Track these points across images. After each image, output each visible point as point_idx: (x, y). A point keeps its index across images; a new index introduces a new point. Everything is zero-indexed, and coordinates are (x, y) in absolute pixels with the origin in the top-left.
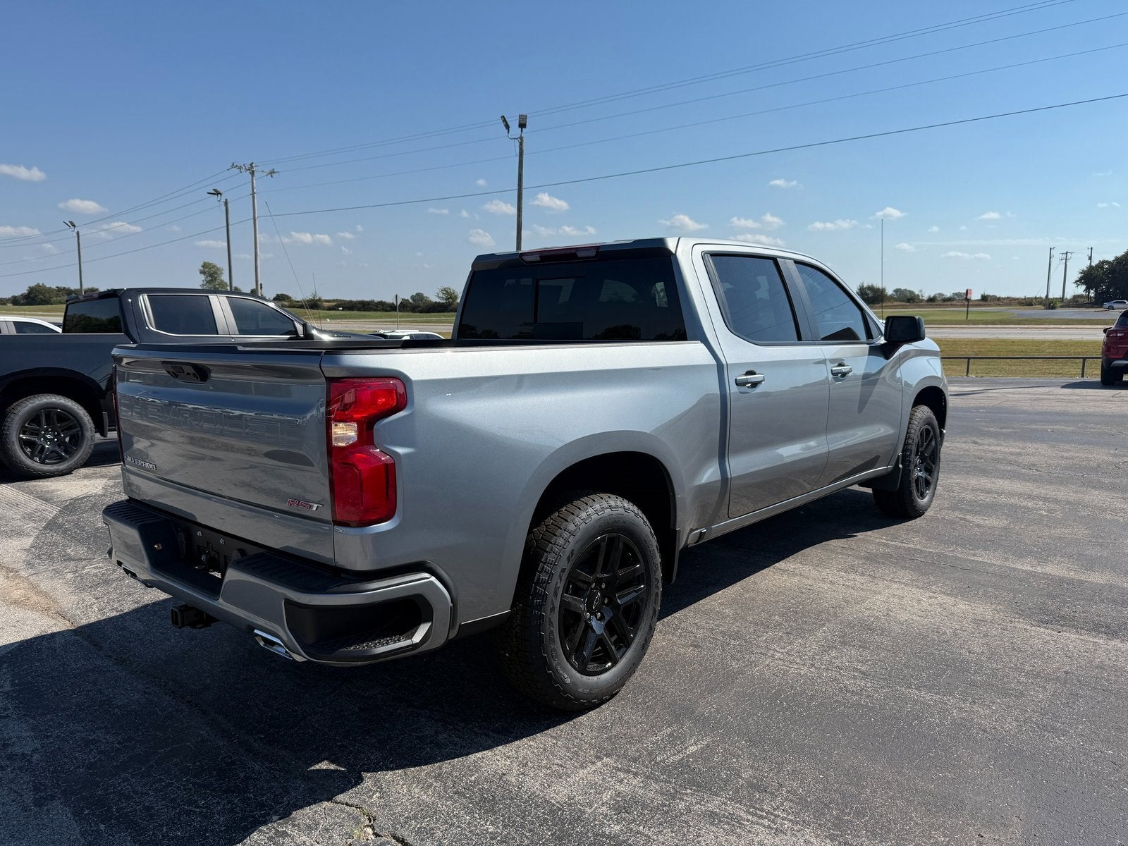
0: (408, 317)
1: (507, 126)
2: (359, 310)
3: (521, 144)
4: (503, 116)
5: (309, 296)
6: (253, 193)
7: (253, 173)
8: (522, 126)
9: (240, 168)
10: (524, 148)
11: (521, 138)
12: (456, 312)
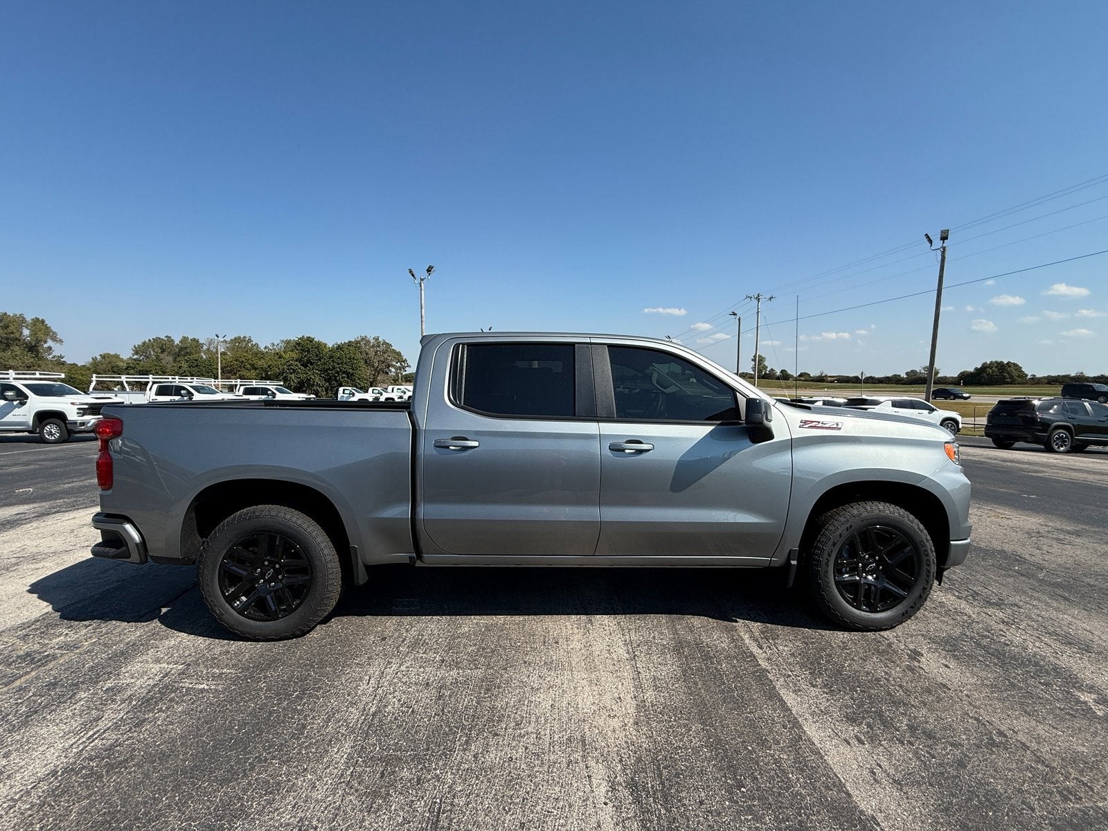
0: (891, 387)
1: (930, 241)
2: (854, 383)
3: (943, 253)
4: (927, 234)
5: (818, 374)
6: (758, 312)
7: (759, 301)
8: (944, 238)
9: (751, 298)
10: (946, 256)
11: (944, 248)
12: (925, 384)
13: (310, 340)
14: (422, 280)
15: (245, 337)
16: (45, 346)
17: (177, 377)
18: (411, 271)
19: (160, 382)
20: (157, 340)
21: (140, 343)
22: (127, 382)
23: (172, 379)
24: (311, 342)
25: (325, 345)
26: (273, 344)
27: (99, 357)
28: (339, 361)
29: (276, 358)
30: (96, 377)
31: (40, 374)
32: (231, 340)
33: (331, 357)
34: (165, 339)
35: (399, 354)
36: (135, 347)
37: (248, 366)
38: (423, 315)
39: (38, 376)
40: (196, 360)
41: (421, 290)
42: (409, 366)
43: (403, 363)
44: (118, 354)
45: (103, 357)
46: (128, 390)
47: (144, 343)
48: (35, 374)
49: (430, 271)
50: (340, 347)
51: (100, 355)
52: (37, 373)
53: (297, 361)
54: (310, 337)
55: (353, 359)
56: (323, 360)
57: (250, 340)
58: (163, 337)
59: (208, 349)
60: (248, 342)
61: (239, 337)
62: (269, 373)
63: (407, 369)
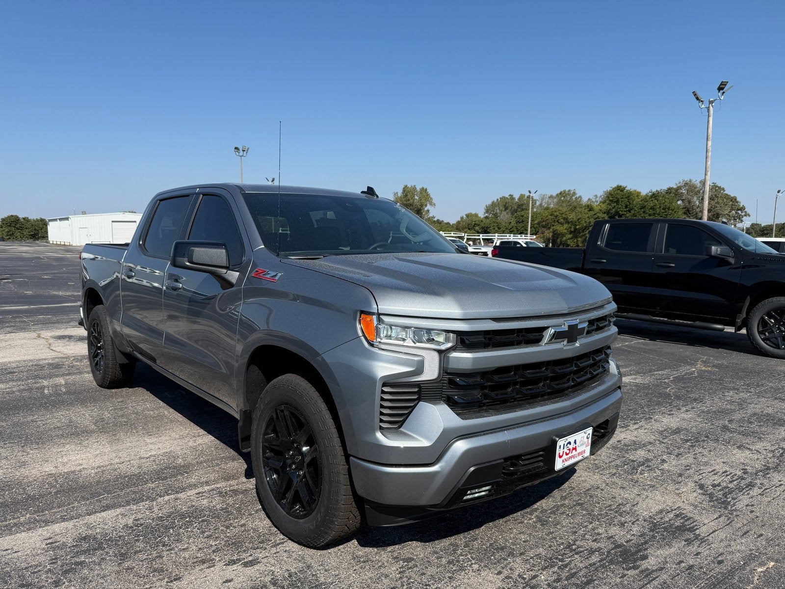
13: (620, 189)
14: (711, 102)
15: (569, 191)
16: (426, 209)
17: (512, 235)
18: (695, 94)
19: (502, 239)
20: (503, 198)
21: (490, 203)
22: (483, 239)
23: (509, 236)
24: (622, 191)
25: (638, 194)
26: (596, 196)
27: (465, 216)
28: (651, 212)
29: (586, 211)
30: (467, 236)
31: (454, 234)
32: (557, 195)
33: (643, 207)
34: (509, 197)
35: (734, 200)
36: (486, 206)
37: (562, 220)
38: (710, 148)
39: (452, 235)
40: (522, 216)
41: (709, 116)
42: (747, 215)
43: (740, 212)
44: (477, 213)
45: (467, 216)
46: (483, 245)
47: (493, 203)
48: (451, 234)
49: (723, 89)
50: (655, 196)
51: (466, 215)
52: (452, 233)
53: (604, 213)
54: (621, 186)
55: (669, 209)
56: (633, 212)
57: (574, 193)
58: (507, 196)
59: (541, 205)
60: (573, 196)
61: (565, 191)
62: (577, 227)
63: (744, 219)
